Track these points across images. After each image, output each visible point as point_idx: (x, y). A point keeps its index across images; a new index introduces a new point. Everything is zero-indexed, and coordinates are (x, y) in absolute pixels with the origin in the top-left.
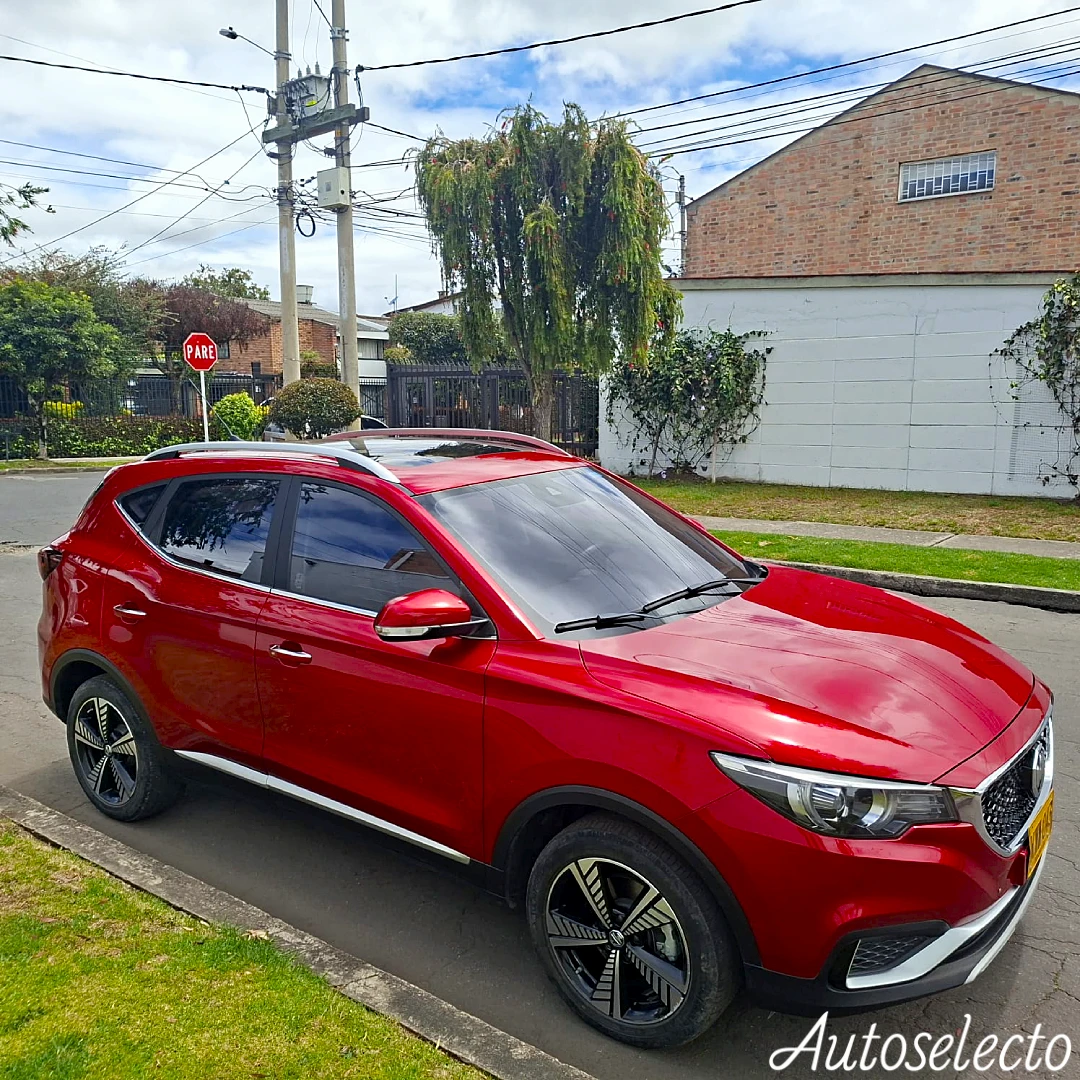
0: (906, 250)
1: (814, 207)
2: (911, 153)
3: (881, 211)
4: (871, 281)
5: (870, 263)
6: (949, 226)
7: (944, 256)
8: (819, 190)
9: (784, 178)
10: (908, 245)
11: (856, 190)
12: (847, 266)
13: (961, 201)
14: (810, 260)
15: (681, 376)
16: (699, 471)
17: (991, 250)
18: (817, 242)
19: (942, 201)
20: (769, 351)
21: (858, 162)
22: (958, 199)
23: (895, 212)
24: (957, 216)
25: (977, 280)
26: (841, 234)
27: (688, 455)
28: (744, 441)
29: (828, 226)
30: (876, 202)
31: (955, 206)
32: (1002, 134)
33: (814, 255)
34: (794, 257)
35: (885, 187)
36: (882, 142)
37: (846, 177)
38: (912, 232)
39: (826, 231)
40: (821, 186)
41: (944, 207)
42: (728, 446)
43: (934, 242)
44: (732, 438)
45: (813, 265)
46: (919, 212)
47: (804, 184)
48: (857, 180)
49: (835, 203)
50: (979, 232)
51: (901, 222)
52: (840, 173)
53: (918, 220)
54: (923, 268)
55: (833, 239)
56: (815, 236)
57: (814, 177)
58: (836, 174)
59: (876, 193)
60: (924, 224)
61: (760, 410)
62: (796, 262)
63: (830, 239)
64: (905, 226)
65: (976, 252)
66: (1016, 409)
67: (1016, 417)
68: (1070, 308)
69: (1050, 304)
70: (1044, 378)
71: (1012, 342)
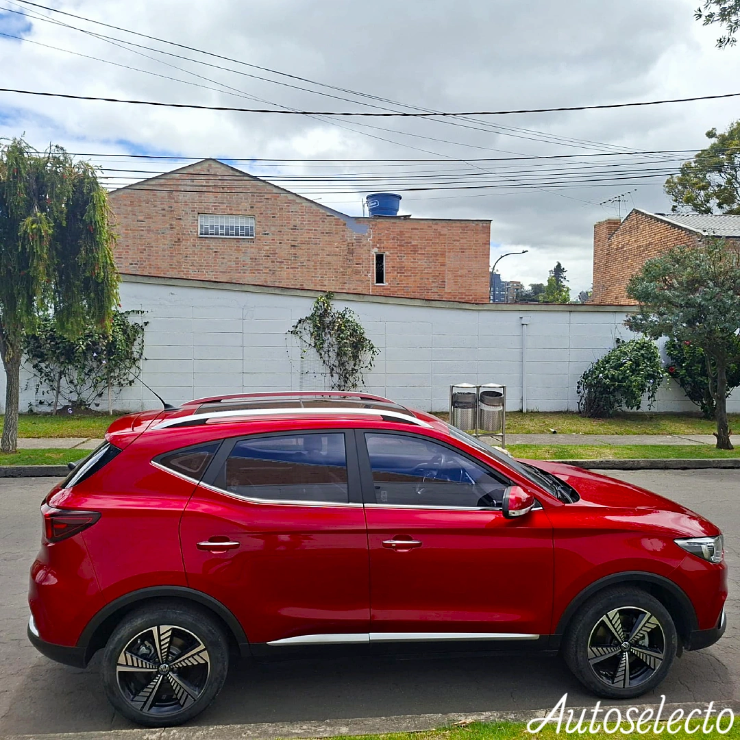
0: (206, 266)
1: (143, 230)
2: (205, 208)
3: (188, 240)
4: (214, 286)
5: (183, 271)
6: (231, 255)
7: (229, 272)
8: (145, 220)
9: (119, 208)
10: (207, 263)
11: (171, 225)
12: (168, 271)
13: (237, 242)
14: (142, 264)
15: (82, 339)
16: (92, 407)
17: (256, 272)
18: (146, 253)
19: (226, 240)
20: (146, 324)
21: (171, 207)
22: (235, 240)
23: (198, 242)
24: (235, 250)
25: (277, 291)
26: (163, 250)
27: (85, 395)
28: (131, 385)
29: (153, 244)
30: (185, 234)
31: (234, 243)
32: (257, 208)
33: (144, 261)
34: (130, 261)
35: (190, 226)
36: (186, 198)
37: (164, 216)
38: (209, 256)
39: (152, 247)
40: (147, 218)
41: (227, 244)
42: (116, 389)
43: (222, 263)
44: (119, 383)
45: (144, 267)
46: (212, 244)
47: (135, 215)
48: (172, 218)
49: (157, 230)
50: (248, 261)
51: (201, 248)
52: (160, 212)
53: (212, 249)
54: (217, 278)
55: (158, 253)
56: (145, 250)
57: (141, 212)
58: (157, 212)
59: (184, 228)
60: (216, 252)
61: (141, 363)
62: (131, 264)
63: (156, 253)
64: (204, 252)
65: (247, 272)
66: (302, 364)
67: (302, 368)
68: (326, 310)
69: (317, 307)
70: (314, 347)
71: (297, 327)
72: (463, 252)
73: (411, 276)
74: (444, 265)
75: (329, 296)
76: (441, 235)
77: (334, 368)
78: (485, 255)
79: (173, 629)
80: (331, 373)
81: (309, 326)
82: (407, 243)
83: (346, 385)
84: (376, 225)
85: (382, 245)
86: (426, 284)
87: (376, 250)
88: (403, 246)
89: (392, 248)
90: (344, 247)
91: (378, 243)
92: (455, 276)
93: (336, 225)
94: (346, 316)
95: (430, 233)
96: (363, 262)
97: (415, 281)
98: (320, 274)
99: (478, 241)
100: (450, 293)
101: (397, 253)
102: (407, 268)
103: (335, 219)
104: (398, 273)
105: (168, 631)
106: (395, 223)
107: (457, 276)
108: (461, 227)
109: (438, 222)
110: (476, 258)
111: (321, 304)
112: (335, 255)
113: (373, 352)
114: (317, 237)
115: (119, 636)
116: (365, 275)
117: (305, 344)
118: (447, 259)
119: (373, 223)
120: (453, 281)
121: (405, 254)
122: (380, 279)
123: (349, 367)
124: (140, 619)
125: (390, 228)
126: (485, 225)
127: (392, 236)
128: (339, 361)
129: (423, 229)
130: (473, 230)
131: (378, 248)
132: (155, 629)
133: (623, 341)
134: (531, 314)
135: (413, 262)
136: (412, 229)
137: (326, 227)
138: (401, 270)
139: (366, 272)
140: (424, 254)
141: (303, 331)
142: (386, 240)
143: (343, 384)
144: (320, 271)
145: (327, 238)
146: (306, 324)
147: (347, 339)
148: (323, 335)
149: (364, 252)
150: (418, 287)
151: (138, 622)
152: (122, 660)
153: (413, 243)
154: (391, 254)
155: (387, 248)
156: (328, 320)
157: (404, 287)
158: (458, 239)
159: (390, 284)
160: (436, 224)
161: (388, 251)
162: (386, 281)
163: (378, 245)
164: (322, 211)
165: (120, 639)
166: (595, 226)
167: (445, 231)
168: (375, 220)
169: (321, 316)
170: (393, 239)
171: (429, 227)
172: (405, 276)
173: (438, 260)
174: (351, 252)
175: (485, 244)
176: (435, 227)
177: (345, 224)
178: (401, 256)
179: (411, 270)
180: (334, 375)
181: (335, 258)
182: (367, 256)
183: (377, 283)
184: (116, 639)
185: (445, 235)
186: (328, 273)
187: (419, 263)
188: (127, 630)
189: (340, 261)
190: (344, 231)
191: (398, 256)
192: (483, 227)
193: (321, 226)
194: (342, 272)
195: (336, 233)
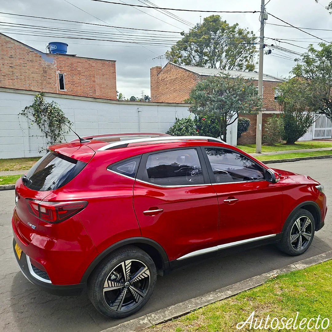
66: (29, 131)
67: (29, 134)
68: (41, 102)
69: (36, 100)
70: (36, 122)
71: (24, 111)
72: (104, 76)
73: (78, 86)
74: (95, 82)
75: (42, 94)
76: (92, 66)
77: (48, 133)
78: (114, 78)
79: (132, 262)
80: (46, 136)
81: (32, 111)
82: (75, 69)
83: (55, 142)
84: (58, 58)
85: (62, 69)
86: (86, 91)
87: (59, 72)
88: (73, 70)
89: (68, 71)
90: (41, 69)
91: (60, 68)
92: (100, 88)
93: (36, 57)
94: (53, 106)
95: (87, 65)
96: (52, 78)
97: (81, 89)
98: (28, 83)
99: (110, 71)
100: (99, 96)
101: (70, 74)
102: (76, 82)
103: (35, 53)
104: (71, 84)
105: (129, 263)
106: (68, 58)
107: (101, 88)
108: (102, 63)
109: (90, 59)
110: (110, 79)
111: (38, 99)
112: (36, 73)
113: (70, 124)
114: (25, 63)
115: (104, 272)
116: (54, 85)
117: (30, 121)
118: (96, 79)
119: (57, 57)
120: (99, 90)
121: (74, 75)
122: (62, 87)
123: (57, 132)
124: (115, 260)
125: (66, 61)
126: (113, 63)
127: (67, 65)
128: (50, 130)
129: (83, 63)
130: (107, 65)
131: (60, 71)
132: (123, 263)
133: (179, 119)
134: (142, 106)
135: (79, 79)
136: (77, 62)
137: (30, 57)
138: (73, 83)
139: (54, 83)
140: (84, 75)
141: (28, 113)
142: (64, 67)
143: (53, 141)
144: (28, 82)
145: (30, 64)
146: (29, 109)
147: (56, 117)
148: (40, 116)
149: (52, 73)
150: (82, 92)
151: (115, 261)
152: (106, 285)
153: (78, 70)
154: (67, 74)
155: (65, 71)
156: (42, 107)
157: (75, 92)
158: (101, 69)
159: (67, 90)
160: (90, 61)
161: (66, 73)
162: (66, 89)
163: (60, 69)
164: (27, 48)
165: (105, 273)
166: (151, 69)
167: (94, 64)
168: (57, 55)
169: (39, 105)
170: (68, 66)
171: (86, 62)
172: (75, 86)
173: (91, 79)
174: (45, 72)
175: (114, 72)
176: (89, 62)
177: (41, 57)
178: (73, 76)
179: (78, 84)
180: (48, 137)
181: (36, 75)
182: (54, 75)
183: (61, 89)
184: (103, 274)
185: (94, 67)
186: (33, 83)
187: (82, 80)
188: (109, 267)
189: (39, 76)
190: (41, 60)
191: (71, 76)
192: (112, 64)
193: (27, 57)
194: (41, 83)
195: (36, 61)
